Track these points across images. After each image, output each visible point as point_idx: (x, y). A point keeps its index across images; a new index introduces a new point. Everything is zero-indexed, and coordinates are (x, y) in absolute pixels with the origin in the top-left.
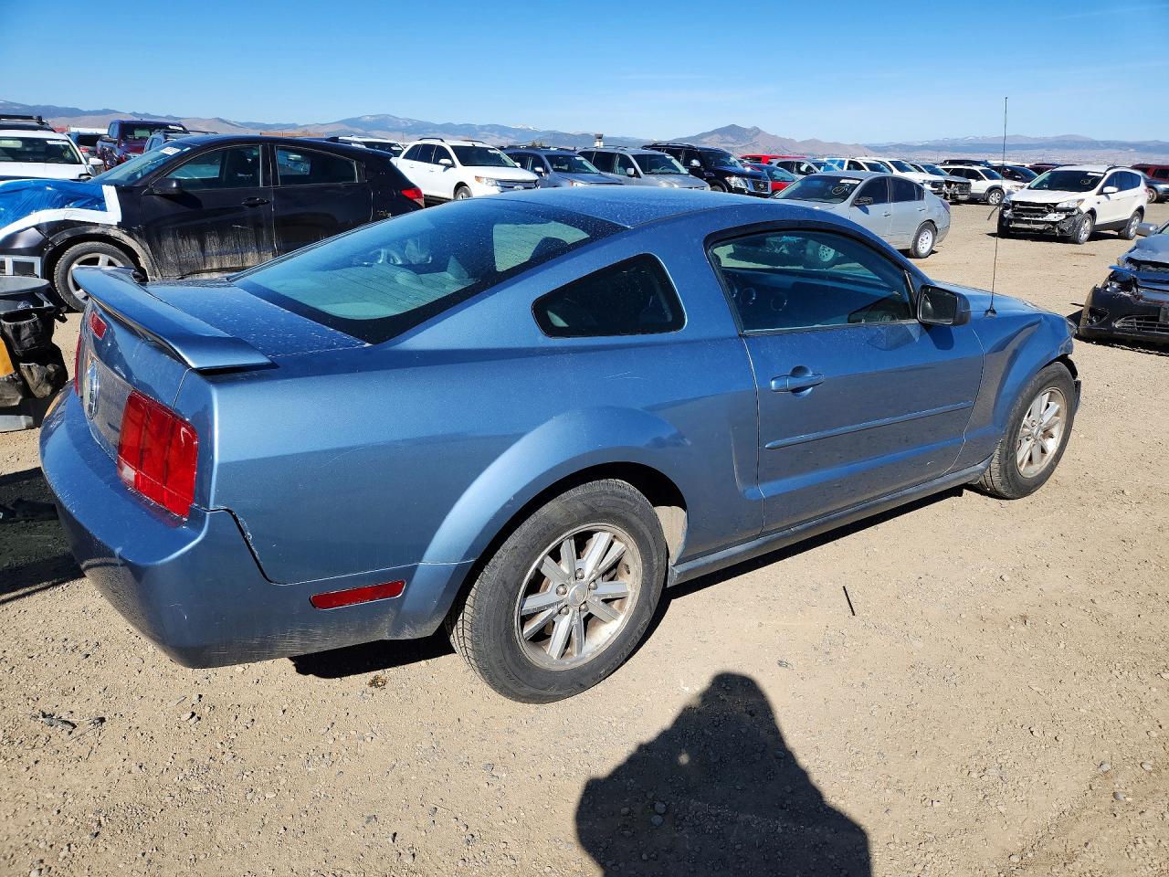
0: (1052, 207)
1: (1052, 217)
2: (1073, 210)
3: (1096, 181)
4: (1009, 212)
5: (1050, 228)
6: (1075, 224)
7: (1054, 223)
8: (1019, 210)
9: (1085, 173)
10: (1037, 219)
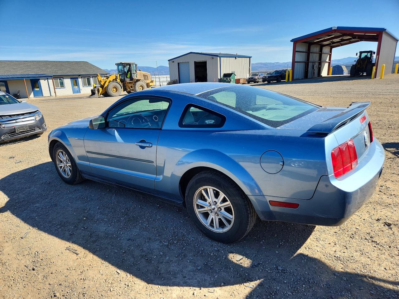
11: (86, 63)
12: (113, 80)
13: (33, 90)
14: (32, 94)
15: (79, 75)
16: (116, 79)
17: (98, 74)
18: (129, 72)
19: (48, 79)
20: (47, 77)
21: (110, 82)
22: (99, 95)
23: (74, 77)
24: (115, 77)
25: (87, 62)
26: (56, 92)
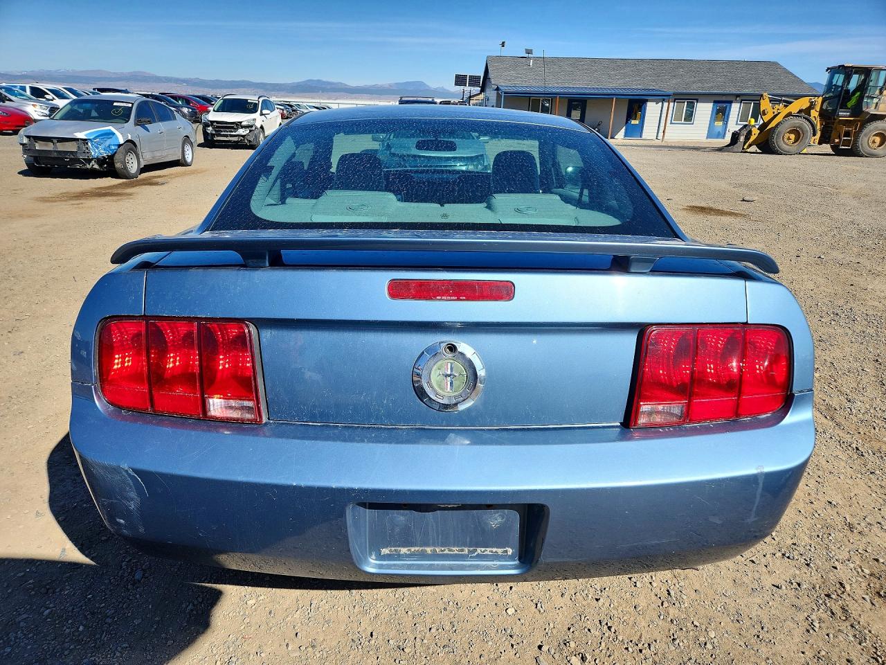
0: (238, 125)
1: (241, 132)
2: (252, 126)
3: (256, 105)
4: (210, 128)
5: (241, 140)
6: (256, 136)
7: (243, 136)
8: (218, 127)
9: (247, 100)
10: (232, 133)
11: (772, 66)
12: (800, 111)
13: (627, 122)
14: (623, 130)
15: (738, 96)
16: (807, 111)
17: (765, 94)
18: (858, 93)
19: (664, 100)
20: (662, 97)
21: (790, 114)
22: (745, 147)
23: (724, 99)
24: (808, 104)
25: (775, 64)
26: (666, 131)
